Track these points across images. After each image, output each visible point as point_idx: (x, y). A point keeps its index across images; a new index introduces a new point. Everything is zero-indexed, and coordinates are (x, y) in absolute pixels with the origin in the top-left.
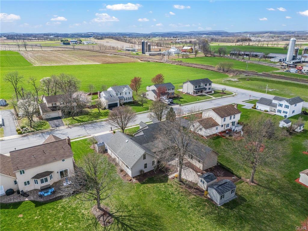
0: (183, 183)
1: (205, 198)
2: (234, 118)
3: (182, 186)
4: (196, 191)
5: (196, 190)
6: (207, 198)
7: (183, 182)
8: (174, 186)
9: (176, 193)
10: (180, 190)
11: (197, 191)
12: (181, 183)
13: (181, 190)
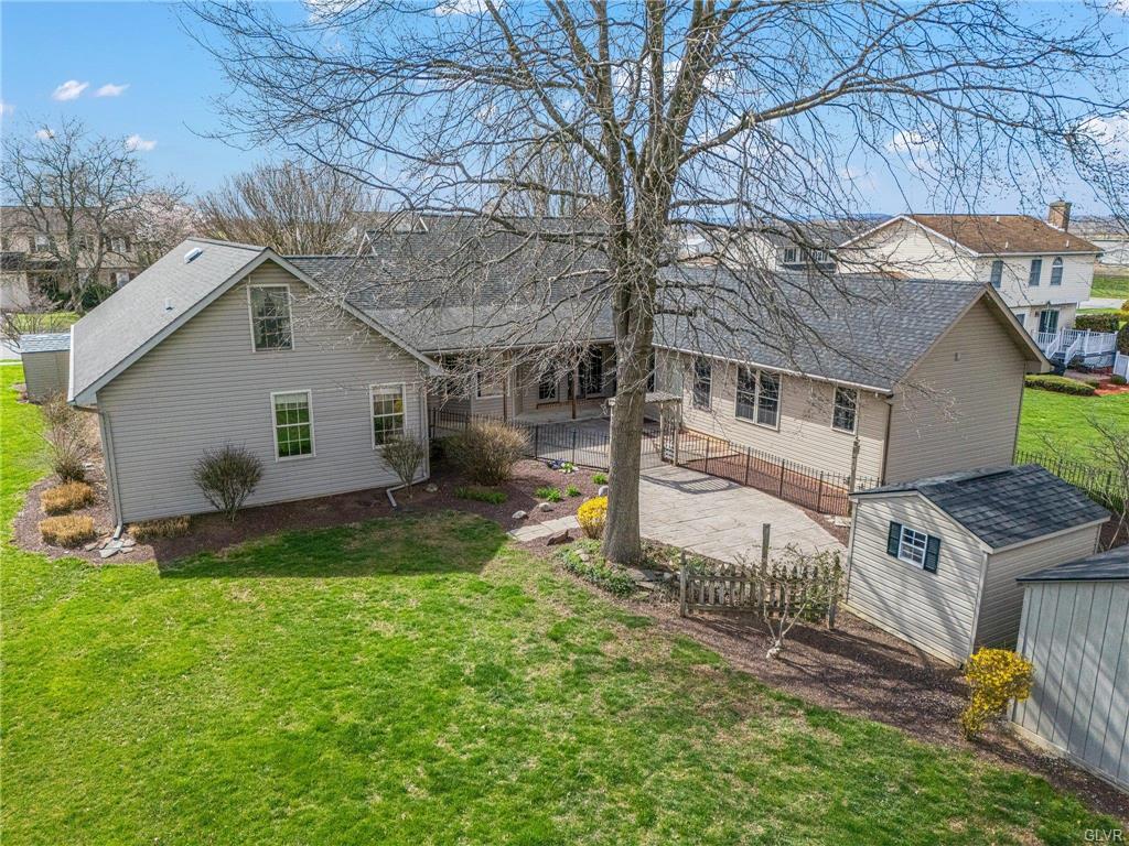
0: (658, 580)
1: (984, 766)
2: (1056, 279)
3: (644, 611)
4: (829, 668)
5: (832, 658)
6: (1007, 757)
7: (664, 569)
8: (545, 604)
9: (551, 670)
10: (610, 646)
11: (843, 663)
12: (635, 573)
13: (626, 646)
